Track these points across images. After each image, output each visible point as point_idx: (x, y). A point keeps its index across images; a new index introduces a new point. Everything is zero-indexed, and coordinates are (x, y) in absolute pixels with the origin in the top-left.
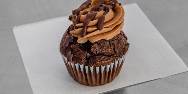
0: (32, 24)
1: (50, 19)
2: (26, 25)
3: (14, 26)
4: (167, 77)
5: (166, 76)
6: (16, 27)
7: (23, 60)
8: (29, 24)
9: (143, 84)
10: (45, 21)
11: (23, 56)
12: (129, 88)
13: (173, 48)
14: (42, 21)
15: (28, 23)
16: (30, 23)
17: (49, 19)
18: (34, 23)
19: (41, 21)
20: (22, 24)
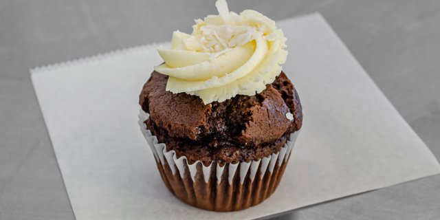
0: (75, 62)
1: (118, 52)
2: (63, 64)
3: (33, 68)
4: (391, 186)
5: (388, 184)
6: (37, 69)
7: (55, 145)
8: (69, 63)
9: (336, 202)
10: (106, 55)
11: (53, 136)
12: (302, 212)
13: (406, 117)
14: (100, 56)
15: (65, 61)
16: (72, 59)
17: (115, 50)
18: (81, 60)
19: (96, 54)
20: (53, 63)
